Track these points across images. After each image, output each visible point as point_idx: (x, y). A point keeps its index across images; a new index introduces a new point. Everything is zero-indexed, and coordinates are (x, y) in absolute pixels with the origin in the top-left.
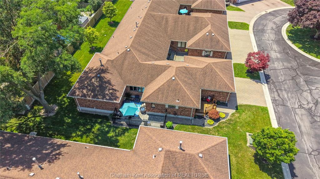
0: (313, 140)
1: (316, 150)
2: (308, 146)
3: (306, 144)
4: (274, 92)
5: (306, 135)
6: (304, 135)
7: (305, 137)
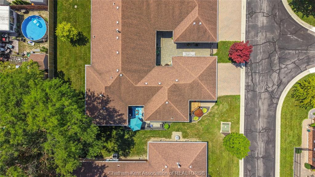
0: (265, 120)
1: (264, 129)
2: (260, 126)
3: (259, 125)
4: (249, 76)
5: (261, 118)
6: (260, 118)
7: (260, 119)
